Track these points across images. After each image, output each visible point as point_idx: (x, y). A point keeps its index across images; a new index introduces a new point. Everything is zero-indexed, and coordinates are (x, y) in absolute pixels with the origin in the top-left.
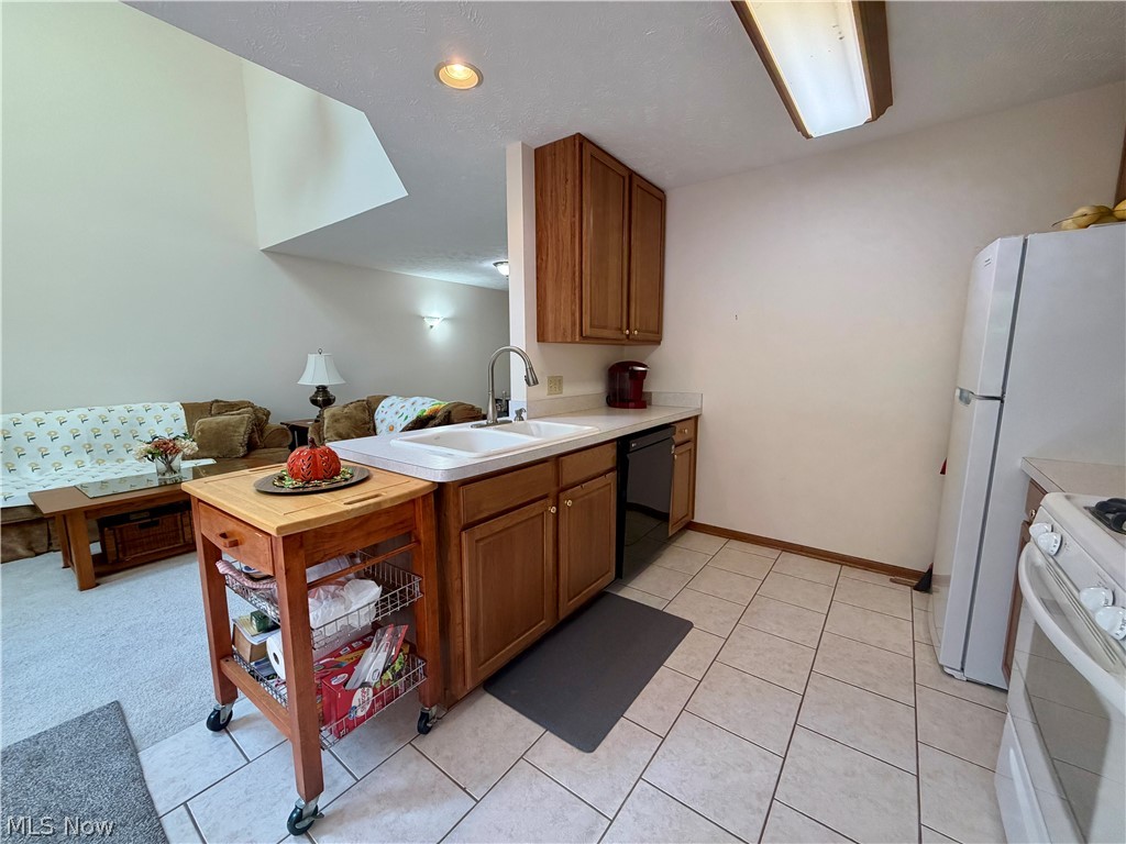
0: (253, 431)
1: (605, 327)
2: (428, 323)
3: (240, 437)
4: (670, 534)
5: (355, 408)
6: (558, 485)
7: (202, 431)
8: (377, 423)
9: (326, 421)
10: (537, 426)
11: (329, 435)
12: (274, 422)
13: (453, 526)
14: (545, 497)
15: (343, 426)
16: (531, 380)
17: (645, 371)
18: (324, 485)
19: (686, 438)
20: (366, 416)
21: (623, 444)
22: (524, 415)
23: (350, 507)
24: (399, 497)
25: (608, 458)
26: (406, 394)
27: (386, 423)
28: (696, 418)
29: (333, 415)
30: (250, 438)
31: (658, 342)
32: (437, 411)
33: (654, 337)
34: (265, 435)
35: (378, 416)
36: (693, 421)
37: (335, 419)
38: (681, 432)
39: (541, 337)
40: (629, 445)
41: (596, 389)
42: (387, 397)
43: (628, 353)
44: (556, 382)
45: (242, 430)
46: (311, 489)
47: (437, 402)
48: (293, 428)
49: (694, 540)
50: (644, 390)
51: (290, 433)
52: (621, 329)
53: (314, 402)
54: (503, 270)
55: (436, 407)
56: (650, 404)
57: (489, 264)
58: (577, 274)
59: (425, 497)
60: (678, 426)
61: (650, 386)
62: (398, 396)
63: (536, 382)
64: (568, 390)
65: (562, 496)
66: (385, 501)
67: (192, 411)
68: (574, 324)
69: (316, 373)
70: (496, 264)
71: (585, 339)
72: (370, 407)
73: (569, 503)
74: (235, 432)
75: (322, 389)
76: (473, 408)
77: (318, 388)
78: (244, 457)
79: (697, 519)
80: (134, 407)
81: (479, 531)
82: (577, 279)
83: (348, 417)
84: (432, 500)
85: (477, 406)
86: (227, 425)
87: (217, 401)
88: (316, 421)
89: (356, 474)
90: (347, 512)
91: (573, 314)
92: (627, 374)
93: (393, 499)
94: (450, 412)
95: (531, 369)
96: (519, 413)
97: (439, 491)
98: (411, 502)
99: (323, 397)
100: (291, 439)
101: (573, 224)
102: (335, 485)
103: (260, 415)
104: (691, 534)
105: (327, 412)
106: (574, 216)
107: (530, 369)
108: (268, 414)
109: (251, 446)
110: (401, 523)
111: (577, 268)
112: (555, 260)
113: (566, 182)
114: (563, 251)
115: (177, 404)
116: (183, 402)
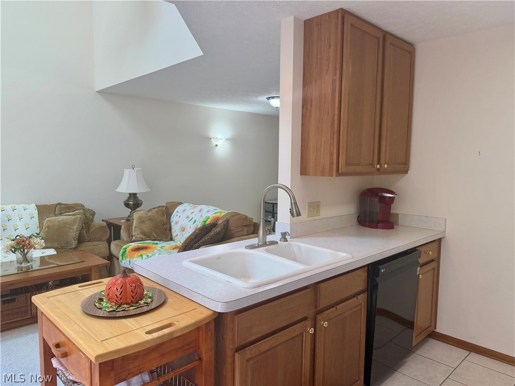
0: (82, 228)
1: (359, 164)
2: (214, 142)
3: (73, 233)
4: (413, 346)
5: (157, 212)
6: (316, 307)
7: (48, 227)
8: (173, 224)
9: (135, 222)
10: (299, 247)
11: (136, 232)
12: (98, 221)
13: (229, 347)
14: (305, 319)
15: (147, 227)
16: (295, 212)
17: (393, 198)
18: (132, 310)
19: (431, 258)
20: (164, 219)
21: (373, 269)
22: (287, 237)
23: (150, 337)
24: (187, 327)
25: (360, 283)
26: (196, 201)
27: (179, 225)
28: (440, 240)
29: (140, 218)
30: (80, 234)
31: (405, 171)
32: (217, 219)
33: (403, 166)
34: (92, 230)
35: (174, 218)
36: (437, 243)
37: (142, 221)
38: (425, 253)
39: (304, 171)
40: (379, 270)
41: (348, 210)
42: (180, 203)
43: (378, 181)
44: (315, 207)
45: (75, 227)
46: (121, 314)
47: (219, 210)
48: (110, 225)
49: (436, 349)
50: (392, 211)
51: (108, 230)
52: (372, 164)
53: (127, 205)
54: (275, 103)
55: (218, 215)
56: (397, 224)
57: (263, 98)
58: (336, 122)
59: (208, 324)
60: (422, 249)
61: (396, 209)
62: (189, 202)
63: (299, 214)
64: (325, 213)
65: (319, 317)
66: (176, 331)
67: (43, 210)
68: (331, 163)
69: (129, 184)
70: (268, 98)
71: (339, 174)
72: (167, 212)
73: (325, 324)
74: (71, 229)
75: (133, 196)
76: (246, 218)
77: (130, 194)
78: (75, 248)
79: (439, 330)
80: (5, 207)
81: (249, 352)
82: (336, 126)
83: (151, 219)
84: (212, 326)
85: (250, 216)
86: (65, 223)
87: (60, 204)
88: (128, 220)
89: (155, 298)
90: (147, 342)
91: (331, 155)
92: (377, 200)
93: (182, 329)
94: (228, 221)
95: (296, 203)
96: (284, 235)
97: (218, 319)
98: (197, 329)
99: (133, 202)
100: (109, 235)
101: (334, 81)
102: (139, 311)
103: (88, 215)
104: (433, 342)
105: (136, 216)
106: (335, 75)
107: (294, 204)
108: (93, 214)
109: (80, 240)
110: (187, 345)
111: (336, 117)
112: (318, 110)
113: (329, 47)
114: (325, 103)
115: (33, 205)
116: (37, 204)
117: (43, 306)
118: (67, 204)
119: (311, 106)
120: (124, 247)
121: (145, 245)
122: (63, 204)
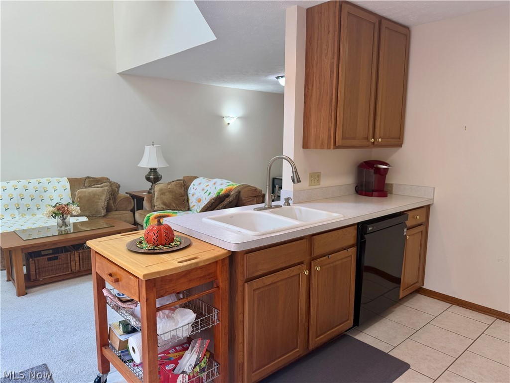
0: (110, 199)
1: (354, 138)
2: (226, 121)
3: (102, 203)
4: (401, 296)
5: (176, 185)
6: (311, 255)
7: (80, 197)
8: (190, 196)
9: (156, 194)
10: (300, 210)
11: (158, 203)
12: (122, 193)
13: (240, 279)
14: (301, 263)
15: (167, 198)
16: (296, 179)
17: (386, 170)
18: (166, 249)
19: (419, 222)
20: (182, 191)
21: (362, 228)
22: (290, 202)
23: (181, 265)
24: (208, 260)
25: (351, 237)
26: (210, 176)
27: (195, 197)
28: (428, 207)
29: (161, 190)
30: (108, 203)
31: (400, 145)
32: (230, 191)
33: (397, 141)
34: (117, 202)
35: (191, 191)
36: (425, 209)
37: (162, 192)
38: (414, 217)
39: (305, 145)
40: (366, 229)
41: (348, 180)
42: (196, 177)
43: (374, 154)
44: (315, 177)
45: (103, 198)
46: (158, 251)
47: (231, 183)
48: (133, 197)
49: (422, 302)
50: (386, 182)
51: (132, 200)
52: (367, 138)
53: (148, 179)
54: (282, 81)
55: (230, 187)
56: (391, 193)
57: (273, 78)
58: (334, 100)
59: (223, 260)
60: (410, 214)
61: (390, 179)
62: (204, 177)
63: (299, 181)
64: (325, 182)
65: (313, 263)
66: (201, 262)
67: (75, 183)
68: (329, 137)
69: (150, 160)
70: (278, 78)
71: (336, 147)
72: (185, 185)
73: (318, 268)
74: (99, 199)
75: (153, 170)
76: (256, 189)
77: (151, 169)
78: (104, 216)
79: (426, 286)
80: (41, 180)
81: (256, 284)
82: (333, 104)
83: (170, 191)
84: (227, 262)
85: (259, 188)
86: (94, 195)
87: (88, 177)
88: (149, 193)
89: (183, 242)
90: (180, 267)
91: (329, 130)
92: (372, 171)
93: (205, 261)
94: (239, 192)
95: (296, 172)
96: (287, 200)
97: (232, 257)
98: (215, 263)
99: (154, 176)
100: (133, 205)
101: (332, 64)
102: (171, 249)
103: (114, 187)
104: (420, 297)
105: (157, 188)
106: (333, 58)
108: (118, 187)
109: (109, 209)
110: (209, 275)
111: (334, 96)
112: (318, 90)
113: (328, 33)
114: (324, 83)
115: (65, 179)
116: (69, 178)
117: (97, 247)
118: (95, 178)
119: (313, 86)
120: (148, 215)
121: (166, 214)
122: (91, 178)
